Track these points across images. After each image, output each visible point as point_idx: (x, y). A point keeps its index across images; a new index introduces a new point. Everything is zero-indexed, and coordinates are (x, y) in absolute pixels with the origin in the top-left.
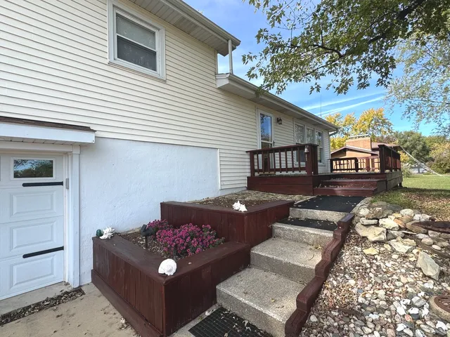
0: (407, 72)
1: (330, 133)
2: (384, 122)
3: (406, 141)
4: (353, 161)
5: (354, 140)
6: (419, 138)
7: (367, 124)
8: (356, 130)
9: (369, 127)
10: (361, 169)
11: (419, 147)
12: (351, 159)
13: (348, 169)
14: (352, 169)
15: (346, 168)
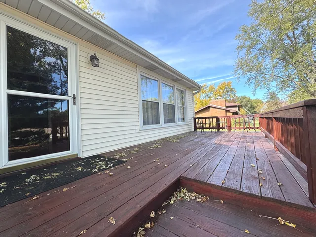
0: (248, 54)
1: (193, 92)
2: (231, 90)
3: (242, 102)
4: (215, 120)
5: (215, 101)
6: (249, 100)
7: (222, 91)
8: (215, 95)
9: (223, 93)
10: (222, 128)
11: (249, 105)
12: (213, 118)
13: (209, 128)
14: (213, 128)
15: (208, 126)
